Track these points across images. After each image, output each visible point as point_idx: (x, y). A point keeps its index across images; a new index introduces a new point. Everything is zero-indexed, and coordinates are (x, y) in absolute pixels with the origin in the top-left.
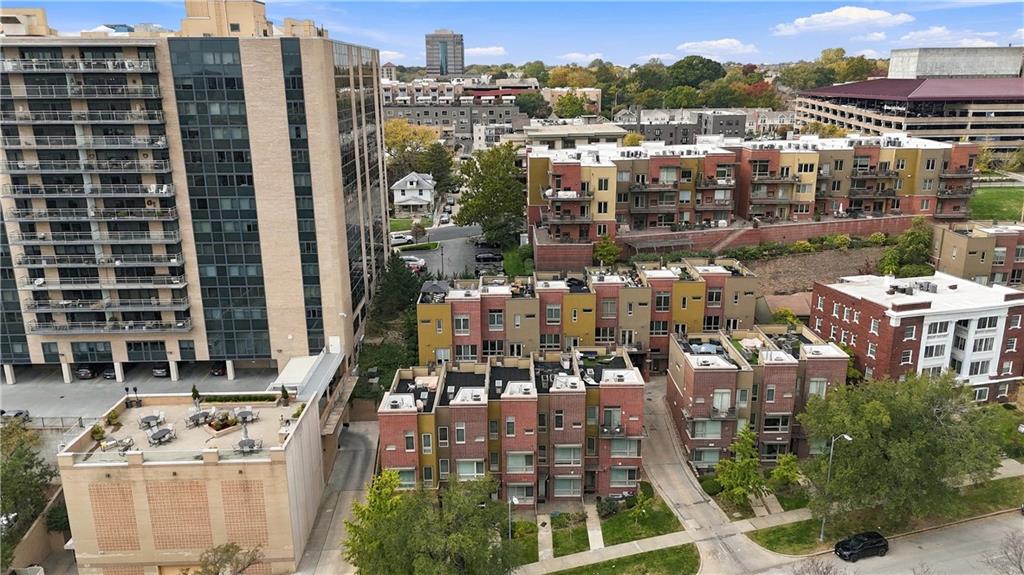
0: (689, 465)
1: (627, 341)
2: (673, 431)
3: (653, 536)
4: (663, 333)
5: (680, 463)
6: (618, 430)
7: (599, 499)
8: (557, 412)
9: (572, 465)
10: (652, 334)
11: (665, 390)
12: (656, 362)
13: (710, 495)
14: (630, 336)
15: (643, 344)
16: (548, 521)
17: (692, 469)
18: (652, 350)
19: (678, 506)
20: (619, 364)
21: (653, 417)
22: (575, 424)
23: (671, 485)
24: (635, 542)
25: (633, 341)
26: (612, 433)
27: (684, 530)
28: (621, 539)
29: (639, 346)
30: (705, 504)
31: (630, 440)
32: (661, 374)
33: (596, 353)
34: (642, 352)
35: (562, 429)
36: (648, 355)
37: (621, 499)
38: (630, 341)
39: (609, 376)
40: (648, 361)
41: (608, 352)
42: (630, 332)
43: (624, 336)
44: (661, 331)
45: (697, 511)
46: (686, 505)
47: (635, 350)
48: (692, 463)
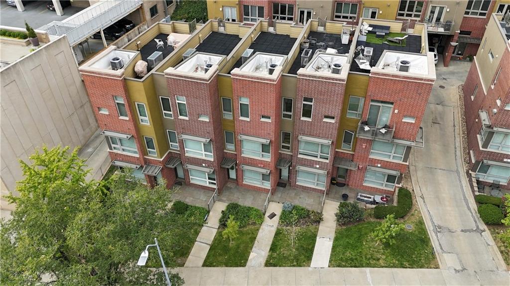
0: (469, 176)
1: (434, 20)
2: (460, 129)
3: (394, 266)
4: (481, 14)
5: (458, 172)
6: (383, 131)
7: (345, 197)
8: (306, 99)
9: (318, 159)
10: (467, 13)
11: (465, 79)
12: (463, 46)
13: (487, 224)
14: (440, 13)
15: (453, 24)
16: (278, 213)
17: (470, 181)
18: (462, 33)
19: (439, 229)
20: (412, 45)
21: (440, 107)
22: (326, 117)
23: (438, 198)
24: (368, 270)
25: (442, 20)
26: (375, 133)
27: (437, 267)
28: (352, 260)
29: (447, 26)
30: (475, 235)
31: (397, 145)
32: (464, 59)
33: (388, 28)
34: (448, 33)
35: (309, 120)
36: (456, 38)
37: (371, 203)
38: (438, 19)
39: (391, 60)
40: (454, 44)
41: (404, 29)
42: (442, 9)
43: (433, 12)
44: (480, 11)
45: (462, 241)
46: (450, 231)
47: (441, 30)
48: (473, 174)
